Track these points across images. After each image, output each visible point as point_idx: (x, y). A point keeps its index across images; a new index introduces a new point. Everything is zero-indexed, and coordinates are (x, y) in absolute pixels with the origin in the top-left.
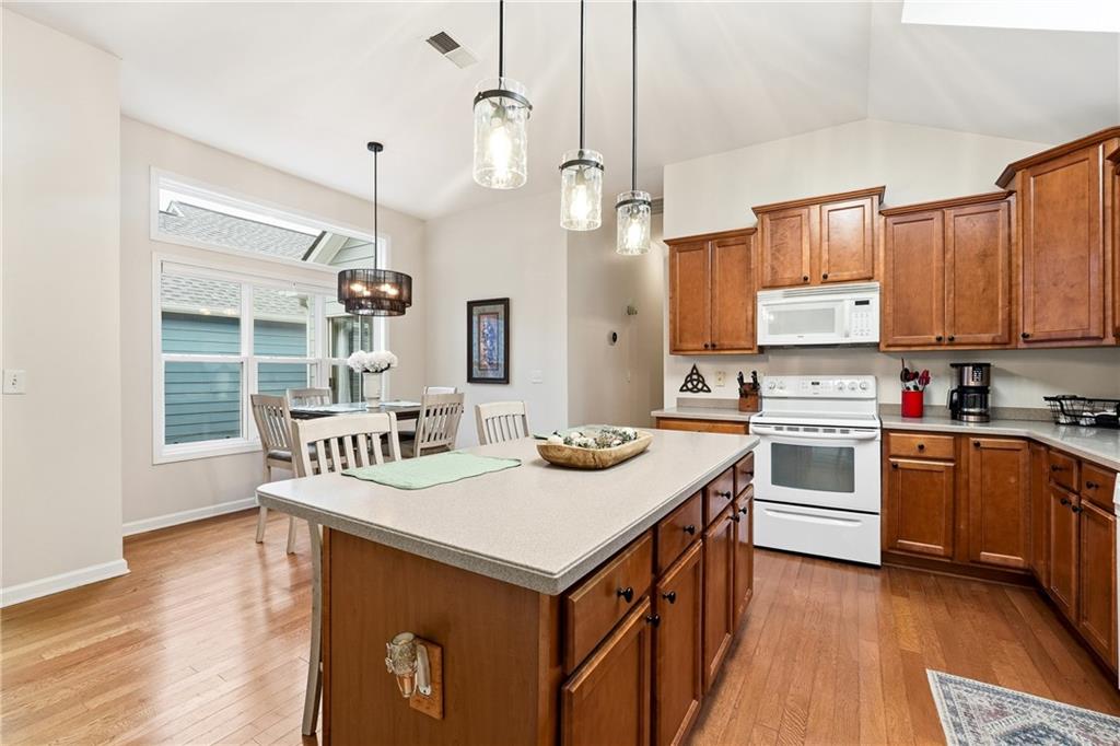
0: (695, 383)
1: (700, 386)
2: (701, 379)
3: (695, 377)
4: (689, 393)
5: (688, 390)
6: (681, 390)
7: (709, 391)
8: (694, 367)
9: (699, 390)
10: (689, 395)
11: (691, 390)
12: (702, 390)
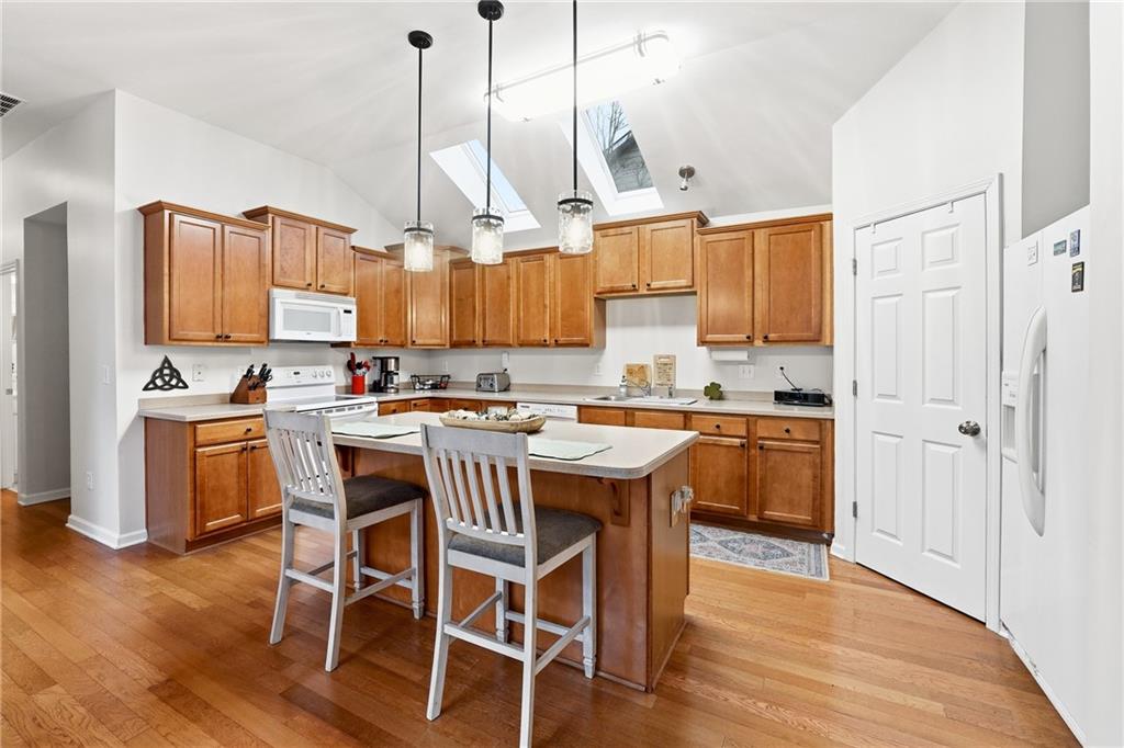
0: (167, 379)
1: (174, 382)
2: (175, 373)
3: (166, 371)
4: (157, 391)
5: (156, 387)
6: (146, 389)
7: (186, 387)
8: (166, 360)
9: (172, 387)
10: (157, 393)
11: (161, 388)
12: (176, 386)
